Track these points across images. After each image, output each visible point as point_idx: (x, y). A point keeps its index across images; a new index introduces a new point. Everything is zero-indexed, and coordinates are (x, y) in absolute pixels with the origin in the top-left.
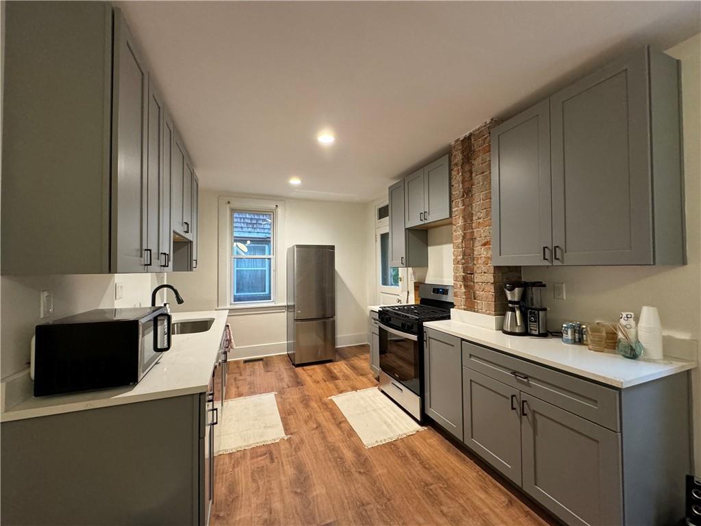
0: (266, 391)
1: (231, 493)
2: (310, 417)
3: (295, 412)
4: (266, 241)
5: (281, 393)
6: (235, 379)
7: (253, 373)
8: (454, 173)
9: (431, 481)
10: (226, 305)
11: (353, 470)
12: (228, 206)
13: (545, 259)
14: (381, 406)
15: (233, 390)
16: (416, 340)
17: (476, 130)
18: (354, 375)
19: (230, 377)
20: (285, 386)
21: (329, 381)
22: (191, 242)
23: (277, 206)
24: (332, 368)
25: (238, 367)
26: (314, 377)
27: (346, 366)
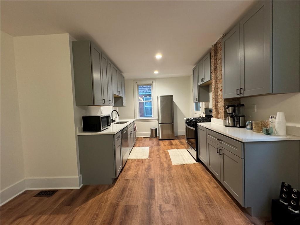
0: (147, 146)
1: (129, 168)
2: (158, 155)
3: (154, 152)
4: (150, 96)
5: (152, 147)
6: (139, 142)
7: (145, 141)
8: (212, 60)
9: (190, 176)
10: (137, 118)
11: (165, 169)
12: (136, 84)
13: (237, 94)
14: (184, 154)
15: (138, 145)
16: (194, 129)
17: (217, 41)
18: (180, 144)
19: (138, 141)
20: (154, 145)
21: (169, 145)
22: (122, 97)
23: (152, 82)
24: (172, 142)
25: (141, 139)
26: (165, 144)
27: (178, 141)
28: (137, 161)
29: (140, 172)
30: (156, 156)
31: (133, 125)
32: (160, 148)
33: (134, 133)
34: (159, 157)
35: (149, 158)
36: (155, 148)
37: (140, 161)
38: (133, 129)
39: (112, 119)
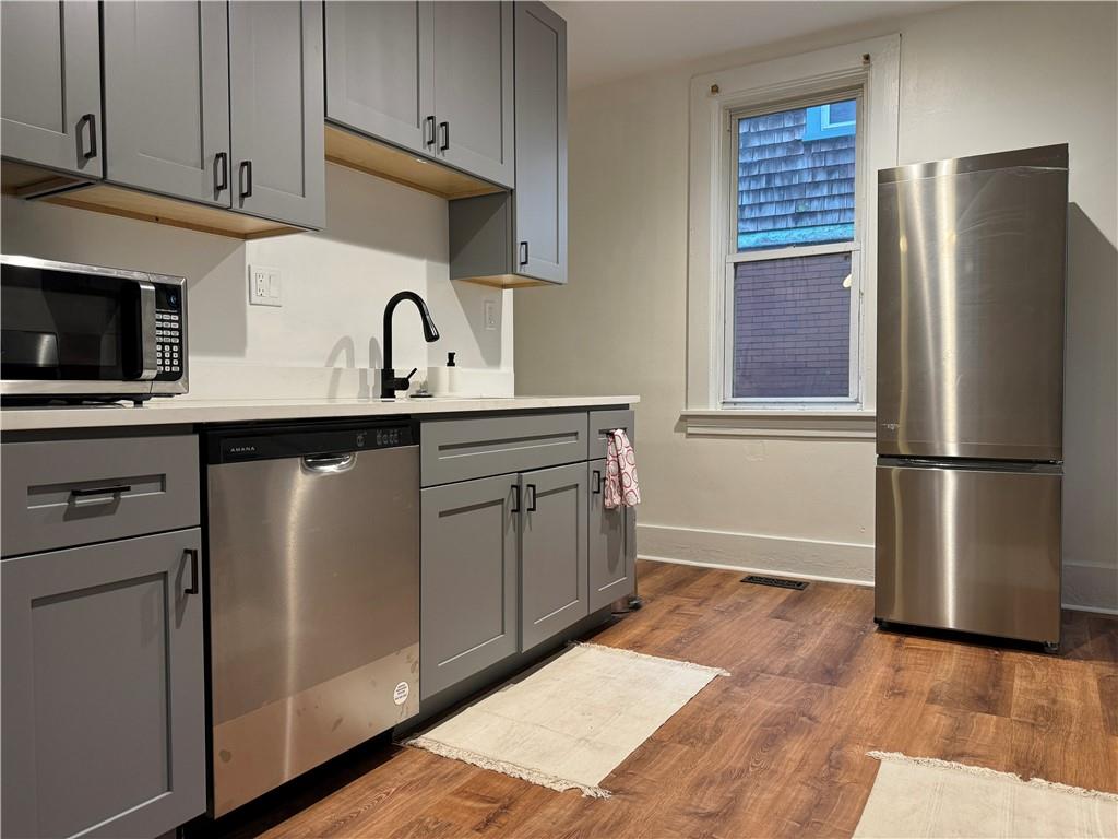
0: (709, 660)
5: (746, 676)
6: (676, 609)
7: (734, 610)
10: (706, 403)
15: (637, 632)
20: (779, 665)
22: (512, 191)
23: (867, 57)
24: (1019, 670)
25: (718, 586)
26: (905, 676)
27: (1093, 683)
30: (698, 784)
31: (571, 441)
32: (816, 712)
33: (597, 515)
34: (710, 815)
35: (601, 793)
36: (766, 701)
37: (483, 799)
38: (578, 474)
39: (387, 372)
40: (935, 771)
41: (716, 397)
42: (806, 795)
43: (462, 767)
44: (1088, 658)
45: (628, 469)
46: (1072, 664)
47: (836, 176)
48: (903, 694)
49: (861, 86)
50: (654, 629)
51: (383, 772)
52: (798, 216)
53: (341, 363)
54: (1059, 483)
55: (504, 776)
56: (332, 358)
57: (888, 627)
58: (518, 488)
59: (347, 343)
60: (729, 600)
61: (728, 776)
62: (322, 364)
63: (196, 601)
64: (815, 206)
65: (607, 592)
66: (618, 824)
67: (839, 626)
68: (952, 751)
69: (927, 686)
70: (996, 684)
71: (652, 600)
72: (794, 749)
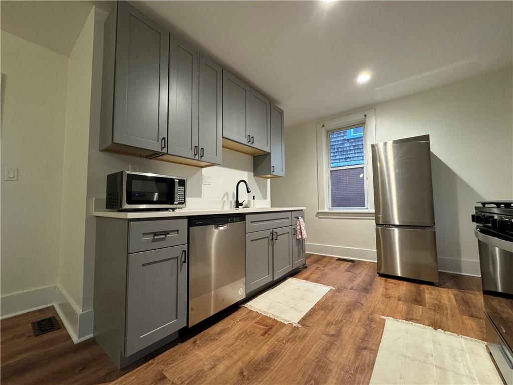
0: (328, 284)
3: (331, 310)
7: (335, 269)
10: (324, 209)
18: (457, 311)
19: (316, 265)
20: (349, 286)
21: (405, 301)
22: (270, 153)
23: (365, 115)
24: (426, 291)
25: (329, 261)
26: (390, 291)
27: (452, 297)
28: (257, 323)
29: (221, 368)
30: (328, 324)
31: (287, 220)
32: (362, 302)
33: (294, 241)
34: (332, 335)
35: (298, 326)
36: (347, 297)
37: (264, 325)
38: (289, 229)
39: (237, 201)
40: (404, 325)
41: (327, 207)
42: (362, 330)
43: (258, 314)
44: (448, 288)
45: (303, 228)
46: (444, 289)
47: (356, 148)
48: (390, 297)
49: (364, 123)
50: (311, 274)
51: (235, 314)
52: (346, 158)
53: (225, 199)
54: (435, 233)
55: (270, 318)
56: (223, 198)
57: (382, 275)
58: (272, 233)
59: (227, 194)
60: (333, 265)
61: (338, 322)
62: (220, 199)
63: (185, 265)
64: (350, 156)
65: (298, 263)
66: (304, 336)
67: (366, 274)
68: (409, 318)
69: (397, 295)
70: (420, 295)
71: (311, 265)
72: (357, 314)
